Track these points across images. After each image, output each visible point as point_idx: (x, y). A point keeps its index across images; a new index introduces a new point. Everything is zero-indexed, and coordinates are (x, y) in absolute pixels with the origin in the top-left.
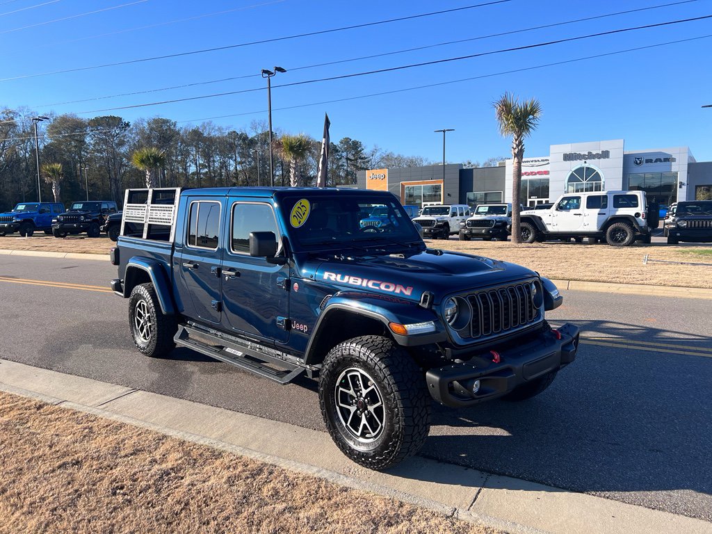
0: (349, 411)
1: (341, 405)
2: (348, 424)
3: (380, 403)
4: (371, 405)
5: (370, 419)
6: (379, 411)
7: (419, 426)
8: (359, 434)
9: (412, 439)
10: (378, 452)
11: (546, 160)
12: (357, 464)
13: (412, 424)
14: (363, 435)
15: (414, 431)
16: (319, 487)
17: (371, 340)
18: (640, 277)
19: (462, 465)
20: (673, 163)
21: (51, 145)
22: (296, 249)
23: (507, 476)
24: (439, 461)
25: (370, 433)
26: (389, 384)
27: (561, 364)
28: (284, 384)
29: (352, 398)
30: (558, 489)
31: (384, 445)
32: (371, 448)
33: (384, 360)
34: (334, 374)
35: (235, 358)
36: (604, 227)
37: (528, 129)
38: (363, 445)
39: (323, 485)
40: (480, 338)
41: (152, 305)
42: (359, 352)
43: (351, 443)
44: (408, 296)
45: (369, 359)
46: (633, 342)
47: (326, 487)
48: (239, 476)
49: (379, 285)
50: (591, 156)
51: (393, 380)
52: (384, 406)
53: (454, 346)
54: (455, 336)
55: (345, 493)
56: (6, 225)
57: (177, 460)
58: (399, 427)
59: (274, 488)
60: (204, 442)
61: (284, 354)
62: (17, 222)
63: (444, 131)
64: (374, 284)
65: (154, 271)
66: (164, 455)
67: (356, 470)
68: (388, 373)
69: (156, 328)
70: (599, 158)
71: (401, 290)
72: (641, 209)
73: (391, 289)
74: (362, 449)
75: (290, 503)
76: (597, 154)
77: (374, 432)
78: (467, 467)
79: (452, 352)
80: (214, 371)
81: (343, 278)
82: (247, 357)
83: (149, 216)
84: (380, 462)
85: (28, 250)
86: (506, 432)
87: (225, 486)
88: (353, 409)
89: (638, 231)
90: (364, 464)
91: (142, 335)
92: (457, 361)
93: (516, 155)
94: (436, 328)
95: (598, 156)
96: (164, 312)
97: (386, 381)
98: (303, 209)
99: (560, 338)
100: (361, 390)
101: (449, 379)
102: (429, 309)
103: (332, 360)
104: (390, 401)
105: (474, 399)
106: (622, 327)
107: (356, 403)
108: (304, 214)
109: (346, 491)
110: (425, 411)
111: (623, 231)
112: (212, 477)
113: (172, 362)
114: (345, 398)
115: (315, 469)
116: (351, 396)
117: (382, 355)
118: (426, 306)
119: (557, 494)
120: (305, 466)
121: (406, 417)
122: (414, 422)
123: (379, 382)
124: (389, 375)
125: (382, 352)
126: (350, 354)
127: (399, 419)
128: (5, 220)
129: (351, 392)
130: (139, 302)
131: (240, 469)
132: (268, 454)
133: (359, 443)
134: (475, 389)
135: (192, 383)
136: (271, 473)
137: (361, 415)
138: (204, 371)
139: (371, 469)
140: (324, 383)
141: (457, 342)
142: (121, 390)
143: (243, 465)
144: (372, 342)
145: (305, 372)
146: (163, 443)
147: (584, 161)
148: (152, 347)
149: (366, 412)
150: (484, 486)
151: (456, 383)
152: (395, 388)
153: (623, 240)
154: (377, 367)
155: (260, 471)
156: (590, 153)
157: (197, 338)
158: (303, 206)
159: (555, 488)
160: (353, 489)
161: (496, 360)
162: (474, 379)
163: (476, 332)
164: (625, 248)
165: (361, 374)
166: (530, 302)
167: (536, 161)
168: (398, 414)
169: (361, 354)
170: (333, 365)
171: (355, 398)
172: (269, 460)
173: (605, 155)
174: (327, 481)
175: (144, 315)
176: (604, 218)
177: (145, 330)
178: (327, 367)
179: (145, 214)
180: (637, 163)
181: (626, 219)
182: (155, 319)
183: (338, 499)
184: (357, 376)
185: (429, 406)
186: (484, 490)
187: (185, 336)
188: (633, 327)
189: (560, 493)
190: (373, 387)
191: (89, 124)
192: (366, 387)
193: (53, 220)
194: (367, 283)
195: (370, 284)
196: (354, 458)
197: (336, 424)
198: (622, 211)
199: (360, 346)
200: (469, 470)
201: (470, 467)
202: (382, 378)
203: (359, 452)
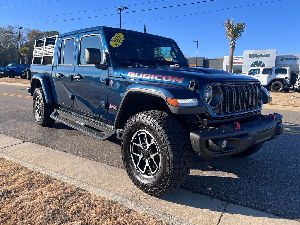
0: (138, 157)
1: (134, 153)
2: (138, 166)
3: (158, 153)
4: (152, 154)
5: (151, 163)
6: (157, 158)
7: (183, 169)
8: (144, 172)
9: (178, 177)
10: (155, 185)
11: (241, 57)
12: (141, 191)
13: (179, 168)
14: (146, 173)
15: (179, 172)
16: (110, 209)
17: (154, 112)
18: (292, 103)
19: (210, 196)
20: (298, 61)
21: (28, 42)
22: (113, 60)
23: (240, 205)
24: (194, 192)
25: (151, 172)
26: (164, 140)
27: (275, 135)
28: (103, 140)
29: (141, 149)
30: (276, 216)
31: (159, 181)
32: (151, 182)
33: (161, 124)
34: (130, 134)
35: (79, 126)
36: (270, 83)
37: (238, 36)
38: (146, 179)
39: (113, 208)
40: (226, 114)
41: (42, 98)
42: (146, 119)
43: (139, 178)
44: (180, 83)
45: (152, 124)
46: (296, 131)
47: (115, 209)
48: (57, 197)
49: (161, 78)
50: (261, 56)
51: (167, 138)
52: (160, 154)
53: (210, 118)
54: (210, 111)
55: (127, 215)
56: (3, 73)
57: (20, 183)
58: (170, 169)
59: (78, 207)
60: (45, 172)
61: (106, 124)
62: (7, 71)
63: (198, 41)
64: (158, 78)
65: (43, 81)
66: (15, 180)
67: (141, 195)
68: (164, 132)
69: (44, 111)
70: (265, 57)
71: (176, 81)
72: (288, 75)
73: (169, 80)
74: (145, 182)
75: (86, 220)
76: (264, 55)
77: (153, 171)
78: (213, 197)
79: (208, 122)
80: (72, 134)
81: (139, 75)
82: (86, 126)
83: (44, 53)
84: (155, 191)
85: (9, 82)
86: (235, 175)
87: (43, 205)
88: (141, 156)
89: (286, 86)
90: (146, 191)
91: (38, 115)
92: (211, 127)
93: (232, 48)
94: (199, 104)
95: (265, 56)
96: (47, 102)
97: (162, 138)
98: (120, 38)
99: (274, 119)
100: (146, 144)
101: (206, 138)
102: (194, 91)
103: (129, 125)
104: (165, 151)
105: (222, 152)
106: (288, 124)
107: (143, 153)
108: (120, 41)
109: (129, 212)
110: (187, 160)
111: (279, 85)
112: (38, 197)
113: (51, 129)
114: (137, 150)
115: (111, 194)
116: (140, 148)
117: (161, 121)
118: (192, 89)
119: (276, 220)
120: (105, 192)
121: (175, 163)
122: (180, 166)
123: (158, 139)
124: (164, 134)
125: (161, 119)
126: (140, 121)
127: (170, 164)
128: (2, 70)
129: (140, 145)
130: (37, 97)
131: (60, 192)
132: (83, 182)
133: (144, 178)
134: (224, 147)
135: (58, 140)
136: (80, 196)
137: (146, 160)
138: (66, 134)
139: (150, 195)
140: (124, 139)
141: (212, 116)
142: (17, 141)
143: (62, 189)
144: (155, 113)
145: (115, 134)
146: (19, 172)
147: (258, 58)
148: (42, 121)
149: (149, 158)
150: (225, 211)
151: (210, 141)
152: (168, 143)
153: (278, 89)
154: (157, 129)
155: (73, 194)
156: (261, 54)
157: (62, 115)
158: (119, 36)
159: (273, 216)
160: (135, 211)
161: (238, 128)
162: (223, 139)
163: (224, 110)
164: (280, 93)
165: (147, 134)
166: (256, 96)
167: (237, 57)
168: (169, 160)
169: (147, 121)
170: (129, 128)
171: (142, 149)
172: (82, 187)
173: (268, 55)
174: (117, 204)
175: (39, 104)
176: (270, 79)
177: (40, 112)
178: (126, 129)
179: (42, 51)
180: (282, 60)
181: (281, 80)
182: (43, 106)
183: (121, 219)
184: (144, 135)
185: (191, 156)
186: (225, 214)
187: (56, 114)
188: (293, 125)
189: (278, 219)
190: (154, 142)
191: (45, 34)
192: (149, 142)
193: (23, 71)
194: (154, 77)
195: (156, 78)
196: (140, 187)
197: (130, 165)
198: (279, 76)
199: (147, 115)
200: (214, 199)
201: (214, 197)
202: (160, 136)
203: (143, 184)
